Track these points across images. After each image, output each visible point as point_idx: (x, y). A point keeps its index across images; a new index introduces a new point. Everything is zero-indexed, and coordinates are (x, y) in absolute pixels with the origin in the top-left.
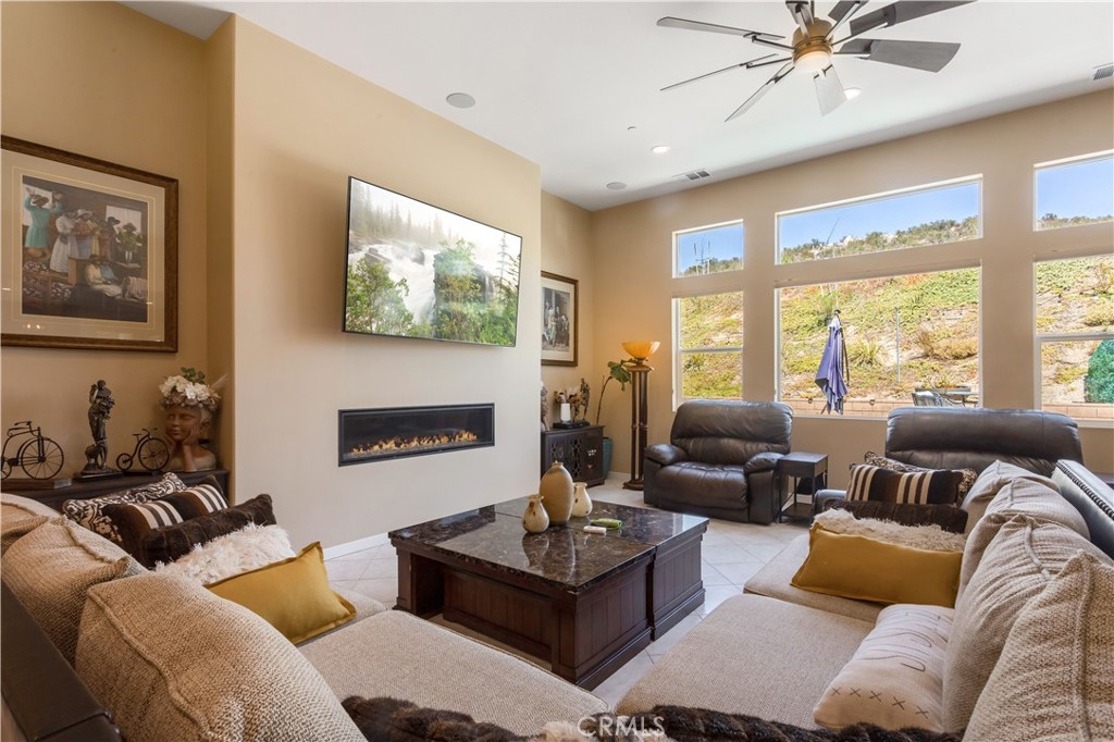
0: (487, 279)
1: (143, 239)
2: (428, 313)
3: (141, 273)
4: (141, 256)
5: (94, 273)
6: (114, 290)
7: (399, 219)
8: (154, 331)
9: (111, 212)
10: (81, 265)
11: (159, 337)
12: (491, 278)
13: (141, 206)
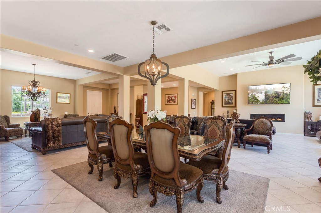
0: (279, 93)
1: (233, 97)
2: (264, 100)
3: (233, 100)
4: (233, 98)
5: (229, 100)
6: (230, 102)
7: (257, 89)
8: (233, 105)
9: (230, 95)
10: (228, 100)
11: (234, 106)
12: (280, 92)
13: (233, 94)
